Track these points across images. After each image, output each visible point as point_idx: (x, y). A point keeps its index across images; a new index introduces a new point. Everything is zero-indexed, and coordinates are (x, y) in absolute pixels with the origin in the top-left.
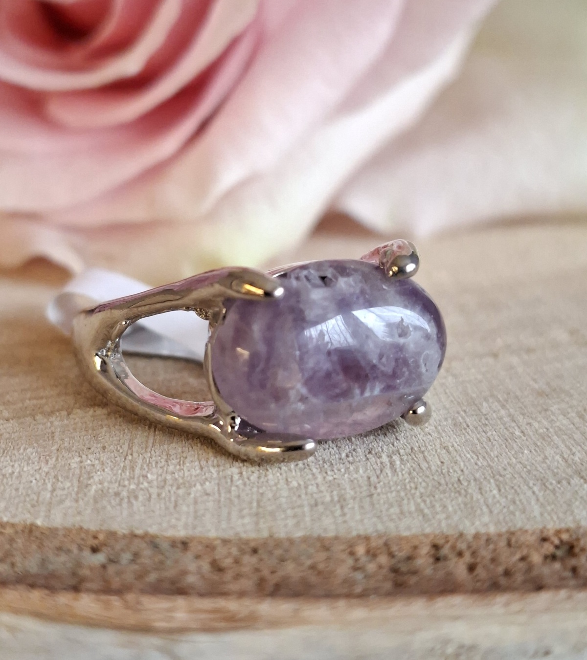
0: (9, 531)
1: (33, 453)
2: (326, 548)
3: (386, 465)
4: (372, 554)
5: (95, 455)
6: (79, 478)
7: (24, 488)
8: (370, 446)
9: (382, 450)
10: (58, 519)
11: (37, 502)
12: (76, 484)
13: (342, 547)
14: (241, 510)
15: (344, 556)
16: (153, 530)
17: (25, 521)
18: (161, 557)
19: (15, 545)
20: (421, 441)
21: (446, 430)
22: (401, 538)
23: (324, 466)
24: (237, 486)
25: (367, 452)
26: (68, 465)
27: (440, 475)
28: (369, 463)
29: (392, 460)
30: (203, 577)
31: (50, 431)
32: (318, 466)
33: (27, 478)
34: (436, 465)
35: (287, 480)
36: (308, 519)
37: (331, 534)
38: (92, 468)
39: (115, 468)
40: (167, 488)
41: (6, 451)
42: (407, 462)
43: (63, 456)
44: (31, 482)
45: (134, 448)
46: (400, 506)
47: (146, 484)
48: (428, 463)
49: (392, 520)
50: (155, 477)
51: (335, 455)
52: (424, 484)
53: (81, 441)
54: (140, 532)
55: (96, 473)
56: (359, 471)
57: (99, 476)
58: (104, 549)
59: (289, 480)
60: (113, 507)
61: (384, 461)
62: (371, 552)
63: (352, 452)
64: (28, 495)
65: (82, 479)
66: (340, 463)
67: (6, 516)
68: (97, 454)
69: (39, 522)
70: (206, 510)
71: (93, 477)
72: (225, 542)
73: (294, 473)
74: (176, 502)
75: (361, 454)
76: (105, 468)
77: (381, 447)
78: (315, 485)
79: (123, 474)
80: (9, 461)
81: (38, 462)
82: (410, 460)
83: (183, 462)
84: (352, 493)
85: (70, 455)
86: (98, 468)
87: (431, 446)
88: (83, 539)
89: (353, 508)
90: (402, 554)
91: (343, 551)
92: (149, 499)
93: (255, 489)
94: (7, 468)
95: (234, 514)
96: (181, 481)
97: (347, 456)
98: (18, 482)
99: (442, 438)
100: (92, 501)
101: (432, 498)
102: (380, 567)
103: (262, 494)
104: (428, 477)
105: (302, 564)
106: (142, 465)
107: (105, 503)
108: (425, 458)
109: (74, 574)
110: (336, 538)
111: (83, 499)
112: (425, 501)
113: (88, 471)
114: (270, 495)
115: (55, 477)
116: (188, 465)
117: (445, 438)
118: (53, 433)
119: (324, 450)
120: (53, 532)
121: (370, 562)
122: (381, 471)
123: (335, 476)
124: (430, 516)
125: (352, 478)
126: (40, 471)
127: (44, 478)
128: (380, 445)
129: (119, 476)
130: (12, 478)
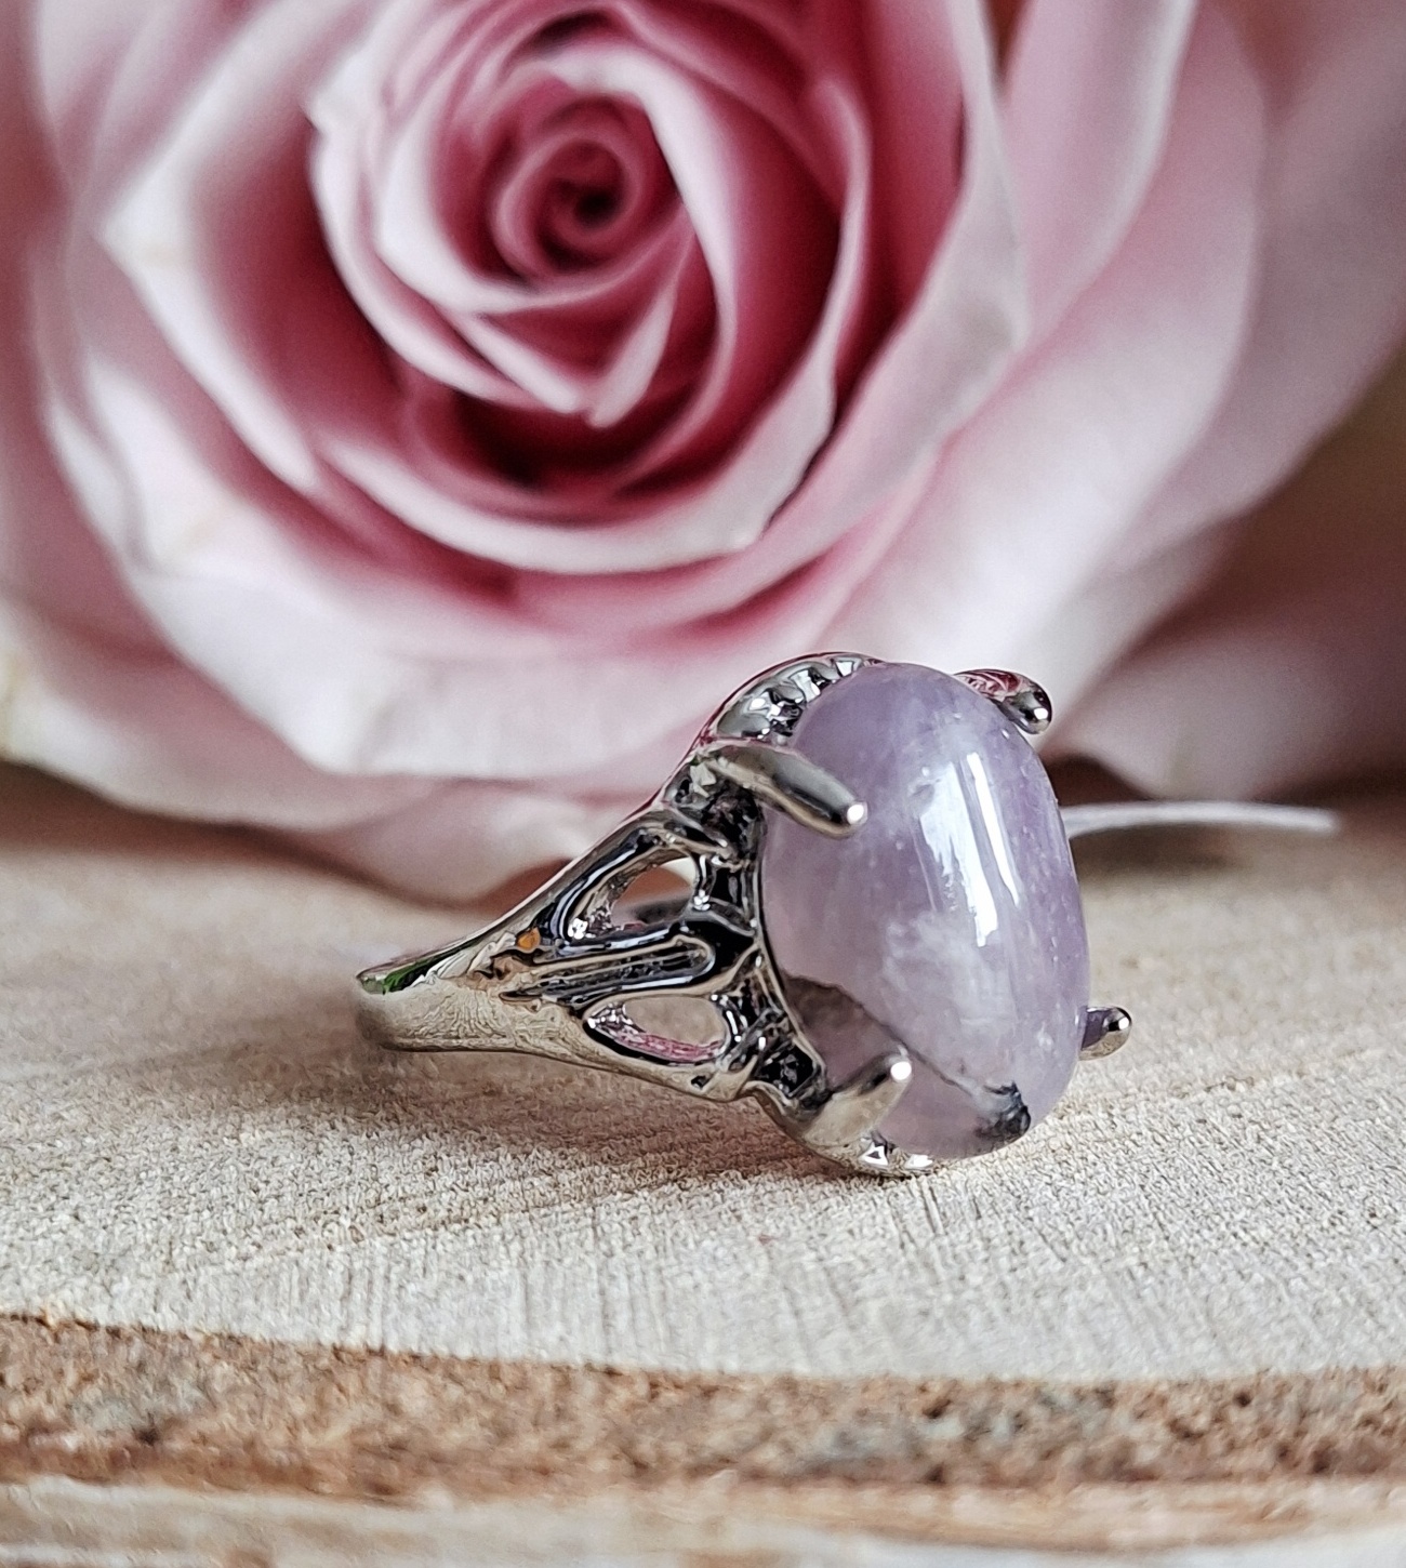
1: (716, 1249)
2: (1379, 1388)
5: (840, 1245)
6: (834, 1289)
8: (1368, 1204)
10: (835, 1363)
11: (777, 1333)
12: (832, 1298)
14: (1182, 1330)
16: (1031, 1372)
17: (772, 1370)
18: (1067, 1419)
19: (777, 1412)
23: (1298, 1245)
25: (1367, 1214)
26: (797, 1266)
28: (1381, 1235)
32: (1285, 1245)
35: (1239, 1272)
36: (1317, 1338)
38: (848, 1269)
39: (896, 1267)
40: (1016, 1297)
41: (661, 1248)
43: (779, 1251)
45: (909, 1229)
47: (971, 1294)
50: (980, 1279)
51: (1307, 1223)
53: (798, 1221)
54: (1006, 1377)
55: (862, 1278)
56: (1370, 1250)
58: (950, 1407)
59: (1245, 1272)
60: (930, 1335)
63: (1339, 1216)
64: (751, 1323)
65: (838, 1288)
66: (1325, 1237)
67: (732, 1363)
68: (846, 1245)
70: (1113, 1331)
71: (859, 1285)
72: (1181, 1386)
73: (1246, 1260)
74: (1046, 1319)
75: (1357, 1219)
77: (1390, 1205)
78: (1300, 1279)
79: (915, 1277)
80: (678, 1265)
81: (737, 1264)
83: (1022, 1252)
84: (1380, 1290)
86: (860, 1269)
88: (900, 1394)
89: (1394, 1315)
92: (992, 1319)
93: (1187, 1292)
94: (682, 1278)
95: (1172, 1336)
96: (1035, 1285)
97: (1333, 1224)
98: (718, 1302)
100: (881, 1327)
103: (1207, 1297)
105: (1346, 1418)
106: (944, 1261)
107: (908, 1329)
109: (918, 1457)
111: (863, 1325)
113: (844, 1274)
114: (1225, 1300)
115: (785, 1289)
116: (1032, 1254)
120: (837, 1389)
123: (1330, 1261)
125: (1364, 1263)
127: (764, 1290)
128: (1386, 1201)
129: (910, 1281)
130: (702, 1294)
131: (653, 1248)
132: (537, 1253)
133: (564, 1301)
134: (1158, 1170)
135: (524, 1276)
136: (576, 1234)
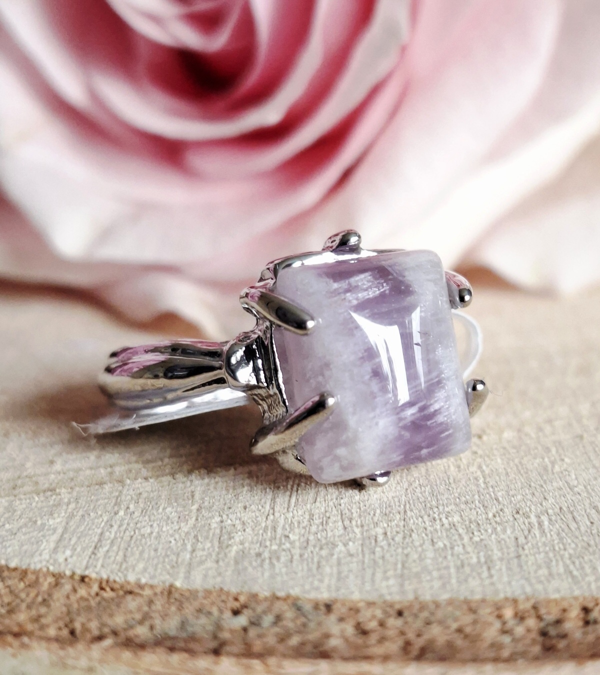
0: (147, 592)
1: (172, 513)
2: (473, 611)
3: (534, 525)
4: (520, 617)
5: (235, 514)
6: (220, 539)
7: (163, 549)
8: (518, 506)
9: (530, 510)
10: (198, 581)
11: (177, 563)
12: (216, 544)
13: (488, 610)
14: (385, 572)
15: (491, 619)
16: (295, 592)
17: (164, 582)
18: (303, 620)
19: (154, 608)
20: (570, 501)
21: (596, 490)
22: (549, 602)
23: (470, 527)
24: (382, 547)
25: (514, 512)
26: (208, 525)
27: (589, 536)
28: (516, 524)
29: (541, 520)
30: (346, 640)
31: (190, 489)
32: (464, 527)
33: (166, 539)
34: (585, 526)
35: (432, 541)
36: (454, 581)
37: (478, 597)
38: (232, 528)
39: (257, 528)
40: (310, 548)
41: (144, 511)
42: (555, 523)
43: (203, 516)
44: (171, 542)
45: (275, 508)
46: (549, 568)
47: (288, 545)
48: (577, 523)
49: (541, 582)
50: (297, 538)
51: (481, 515)
52: (573, 545)
53: (222, 500)
54: (281, 594)
55: (237, 533)
56: (506, 532)
57: (240, 536)
58: (245, 611)
59: (435, 540)
60: (254, 568)
61: (532, 521)
62: (520, 614)
63: (499, 512)
64: (167, 556)
65: (222, 538)
66: (486, 524)
67: (145, 577)
68: (238, 514)
69: (178, 584)
70: (350, 571)
71: (233, 537)
72: (370, 604)
73: (439, 534)
74: (319, 563)
75: (508, 514)
76: (246, 528)
77: (529, 507)
78: (461, 546)
79: (264, 535)
80: (148, 521)
81: (178, 522)
82: (559, 521)
83: (326, 522)
84: (499, 554)
85: (210, 514)
86: (238, 528)
87: (580, 505)
88: (223, 601)
89: (501, 569)
90: (551, 618)
91: (490, 614)
92: (291, 562)
93: (400, 550)
94: (146, 528)
95: (379, 575)
96: (324, 541)
97: (494, 516)
98: (157, 543)
99: (591, 498)
100: (232, 562)
101: (581, 560)
102: (529, 630)
103: (407, 555)
104: (577, 537)
105: (448, 627)
106: (284, 526)
107: (246, 564)
108: (574, 518)
109: (215, 637)
110: (483, 601)
111: (223, 560)
112: (574, 563)
113: (229, 530)
114: (416, 556)
115: (194, 537)
116: (331, 524)
117: (594, 497)
118: (193, 492)
119: (471, 509)
120: (193, 594)
121: (518, 625)
122: (529, 531)
123: (482, 537)
124: (580, 578)
125: (499, 539)
126: (180, 531)
127: (183, 537)
128: (528, 505)
129: (261, 536)
130: (150, 538)
131: (140, 511)
132: (81, 510)
133: (79, 538)
134: (419, 481)
135: (67, 524)
136: (106, 501)
